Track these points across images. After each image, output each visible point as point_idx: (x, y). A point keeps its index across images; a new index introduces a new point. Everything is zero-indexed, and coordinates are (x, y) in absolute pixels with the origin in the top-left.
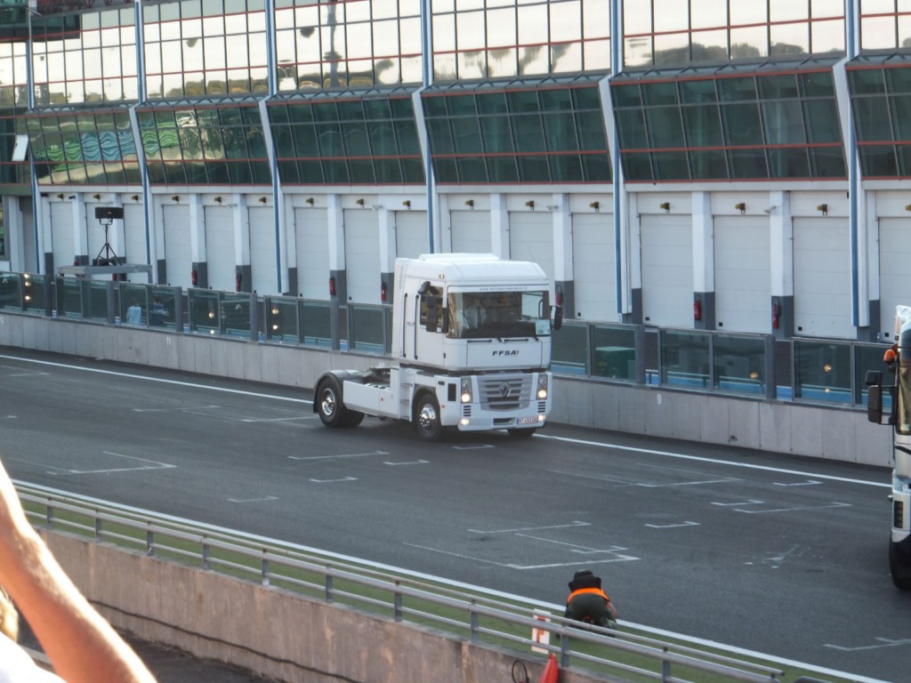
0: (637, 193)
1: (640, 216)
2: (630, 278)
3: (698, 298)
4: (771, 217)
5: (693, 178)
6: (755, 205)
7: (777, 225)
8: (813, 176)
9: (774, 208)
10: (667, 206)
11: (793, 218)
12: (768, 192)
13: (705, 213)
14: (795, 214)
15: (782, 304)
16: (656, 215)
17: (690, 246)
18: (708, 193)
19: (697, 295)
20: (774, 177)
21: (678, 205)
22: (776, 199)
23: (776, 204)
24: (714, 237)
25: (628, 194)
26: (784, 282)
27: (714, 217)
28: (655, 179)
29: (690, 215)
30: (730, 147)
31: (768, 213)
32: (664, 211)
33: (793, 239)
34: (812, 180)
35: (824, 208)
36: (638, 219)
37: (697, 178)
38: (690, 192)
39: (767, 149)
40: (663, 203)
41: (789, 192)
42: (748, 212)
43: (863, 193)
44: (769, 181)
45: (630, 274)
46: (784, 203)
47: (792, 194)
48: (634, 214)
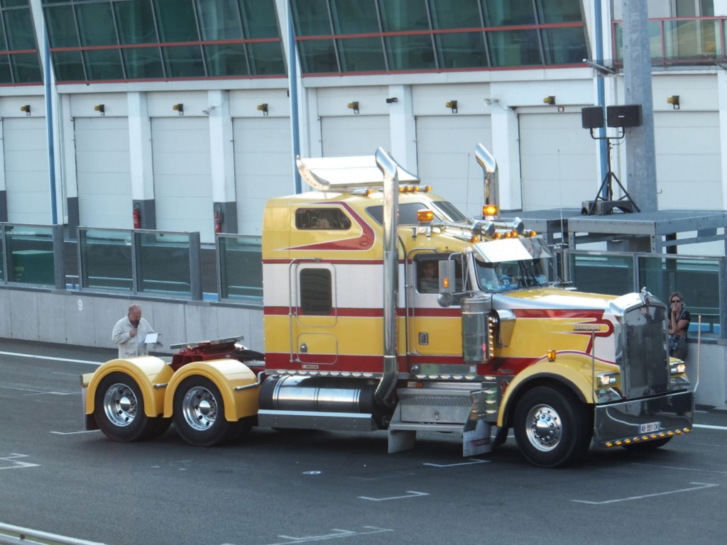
0: (70, 95)
1: (74, 119)
2: (65, 186)
3: (137, 206)
4: (210, 118)
5: (127, 77)
6: (194, 105)
7: (217, 126)
8: (252, 73)
9: (214, 108)
10: (101, 108)
11: (233, 119)
12: (206, 91)
13: (141, 116)
14: (235, 115)
15: (224, 211)
16: (90, 118)
17: (128, 151)
18: (145, 94)
19: (136, 203)
20: (211, 75)
21: (113, 106)
22: (215, 99)
23: (215, 105)
24: (152, 140)
25: (61, 95)
26: (226, 188)
27: (151, 118)
28: (88, 79)
29: (127, 117)
30: (164, 44)
31: (207, 115)
32: (98, 113)
33: (233, 141)
34: (251, 79)
35: (264, 108)
36: (72, 123)
37: (132, 78)
38: (125, 93)
39: (203, 46)
40: (98, 105)
41: (228, 91)
42: (186, 113)
43: (304, 90)
44: (207, 79)
45: (65, 182)
46: (223, 104)
47: (230, 93)
48: (67, 117)
